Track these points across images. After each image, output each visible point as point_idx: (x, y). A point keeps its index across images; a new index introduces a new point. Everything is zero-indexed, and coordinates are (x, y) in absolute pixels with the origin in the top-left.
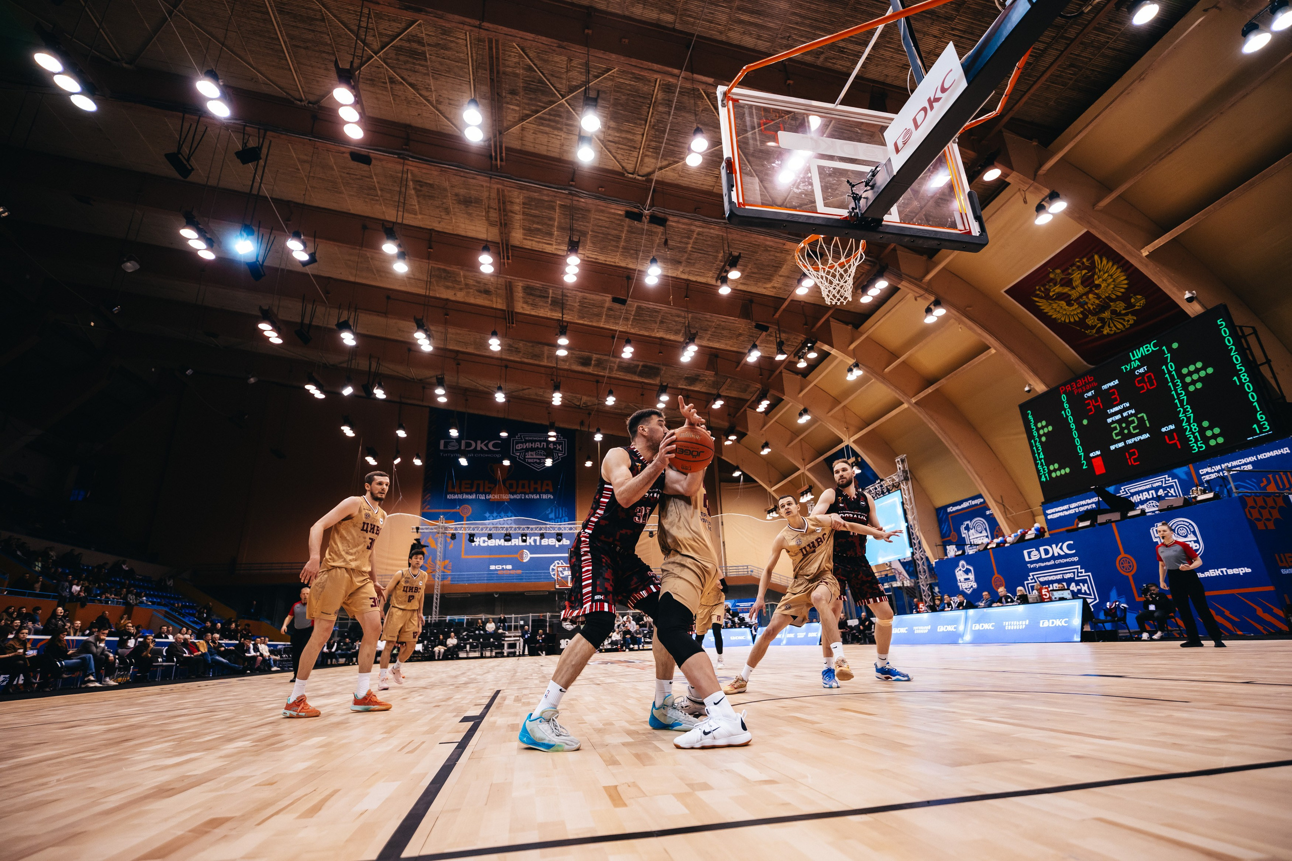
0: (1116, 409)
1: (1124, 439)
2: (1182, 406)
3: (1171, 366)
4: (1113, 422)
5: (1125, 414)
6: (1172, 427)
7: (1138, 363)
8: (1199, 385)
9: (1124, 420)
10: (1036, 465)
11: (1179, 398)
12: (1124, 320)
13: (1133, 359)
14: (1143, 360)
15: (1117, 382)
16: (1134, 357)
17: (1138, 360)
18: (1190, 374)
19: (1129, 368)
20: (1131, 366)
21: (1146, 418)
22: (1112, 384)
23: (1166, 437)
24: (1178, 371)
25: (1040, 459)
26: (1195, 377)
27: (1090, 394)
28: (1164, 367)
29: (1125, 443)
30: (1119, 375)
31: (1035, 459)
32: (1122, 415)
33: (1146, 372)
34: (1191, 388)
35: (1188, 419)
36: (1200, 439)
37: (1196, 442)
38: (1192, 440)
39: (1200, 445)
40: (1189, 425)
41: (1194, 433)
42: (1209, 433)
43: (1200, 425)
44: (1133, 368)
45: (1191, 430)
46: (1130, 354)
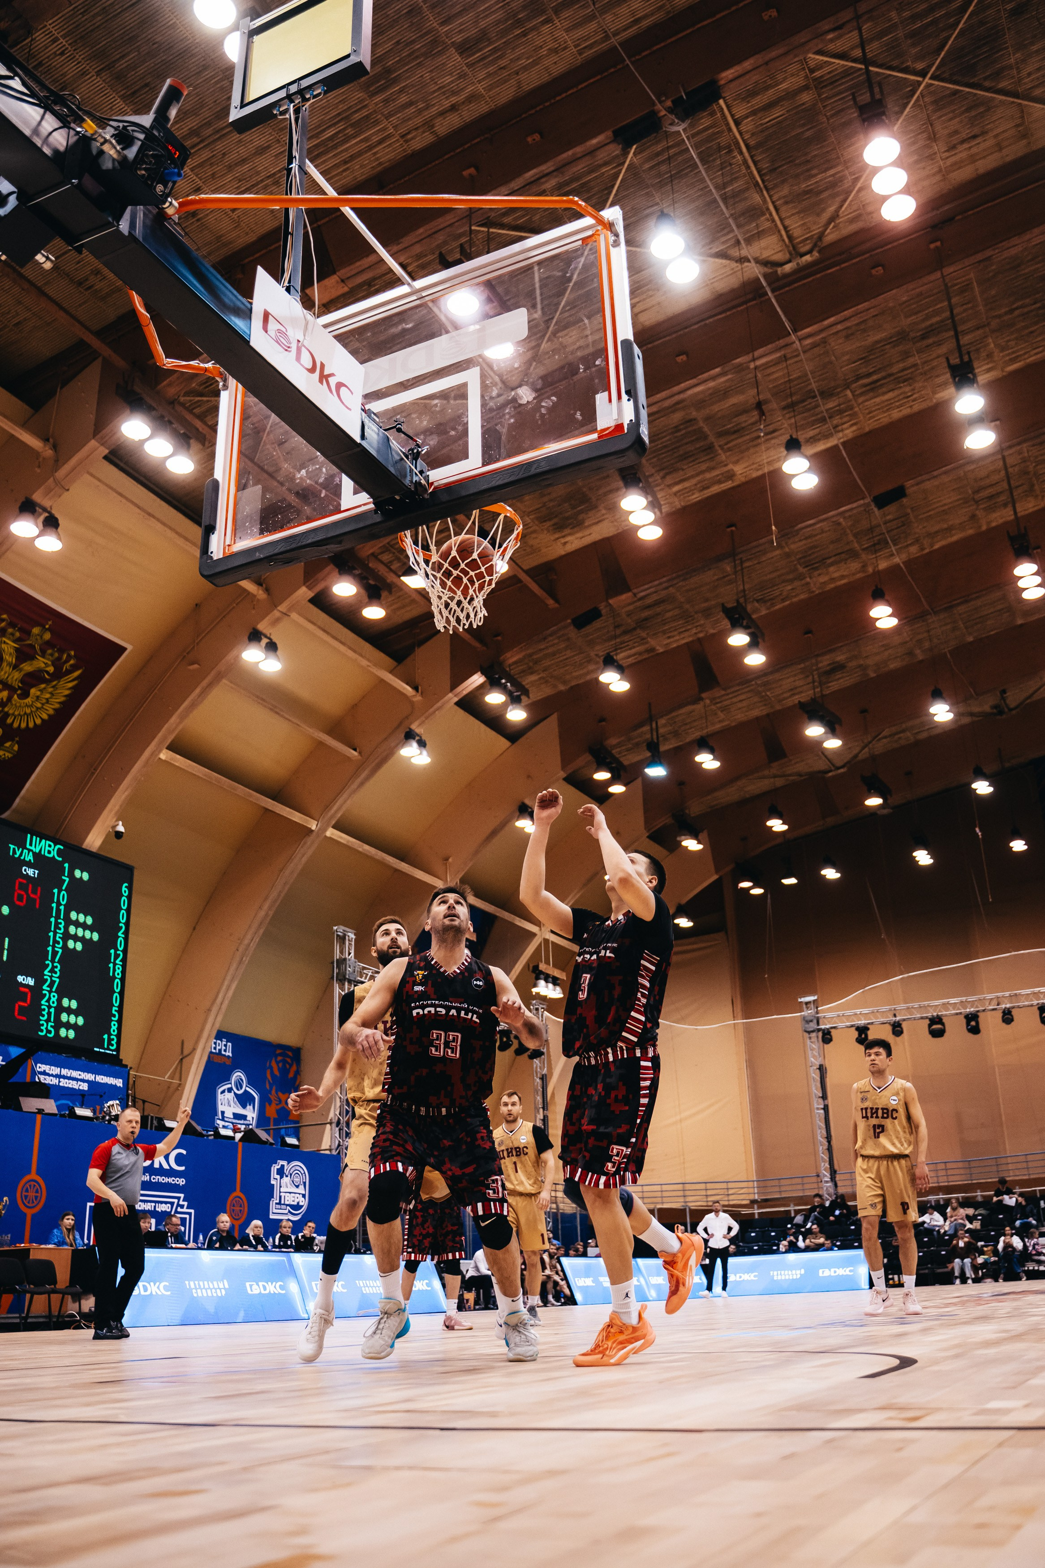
2: (53, 960)
3: (64, 896)
7: (31, 857)
8: (79, 947)
11: (53, 947)
13: (28, 846)
14: (39, 860)
16: (31, 844)
17: (33, 854)
18: (77, 924)
19: (18, 854)
20: (21, 854)
23: (19, 992)
24: (67, 909)
26: (80, 932)
28: (56, 891)
33: (33, 879)
34: (71, 944)
35: (53, 982)
36: (52, 1020)
37: (48, 1021)
38: (43, 1016)
39: (49, 1028)
40: (50, 992)
41: (49, 1007)
42: (64, 1017)
43: (59, 1001)
44: (22, 858)
45: (49, 998)
46: (29, 836)
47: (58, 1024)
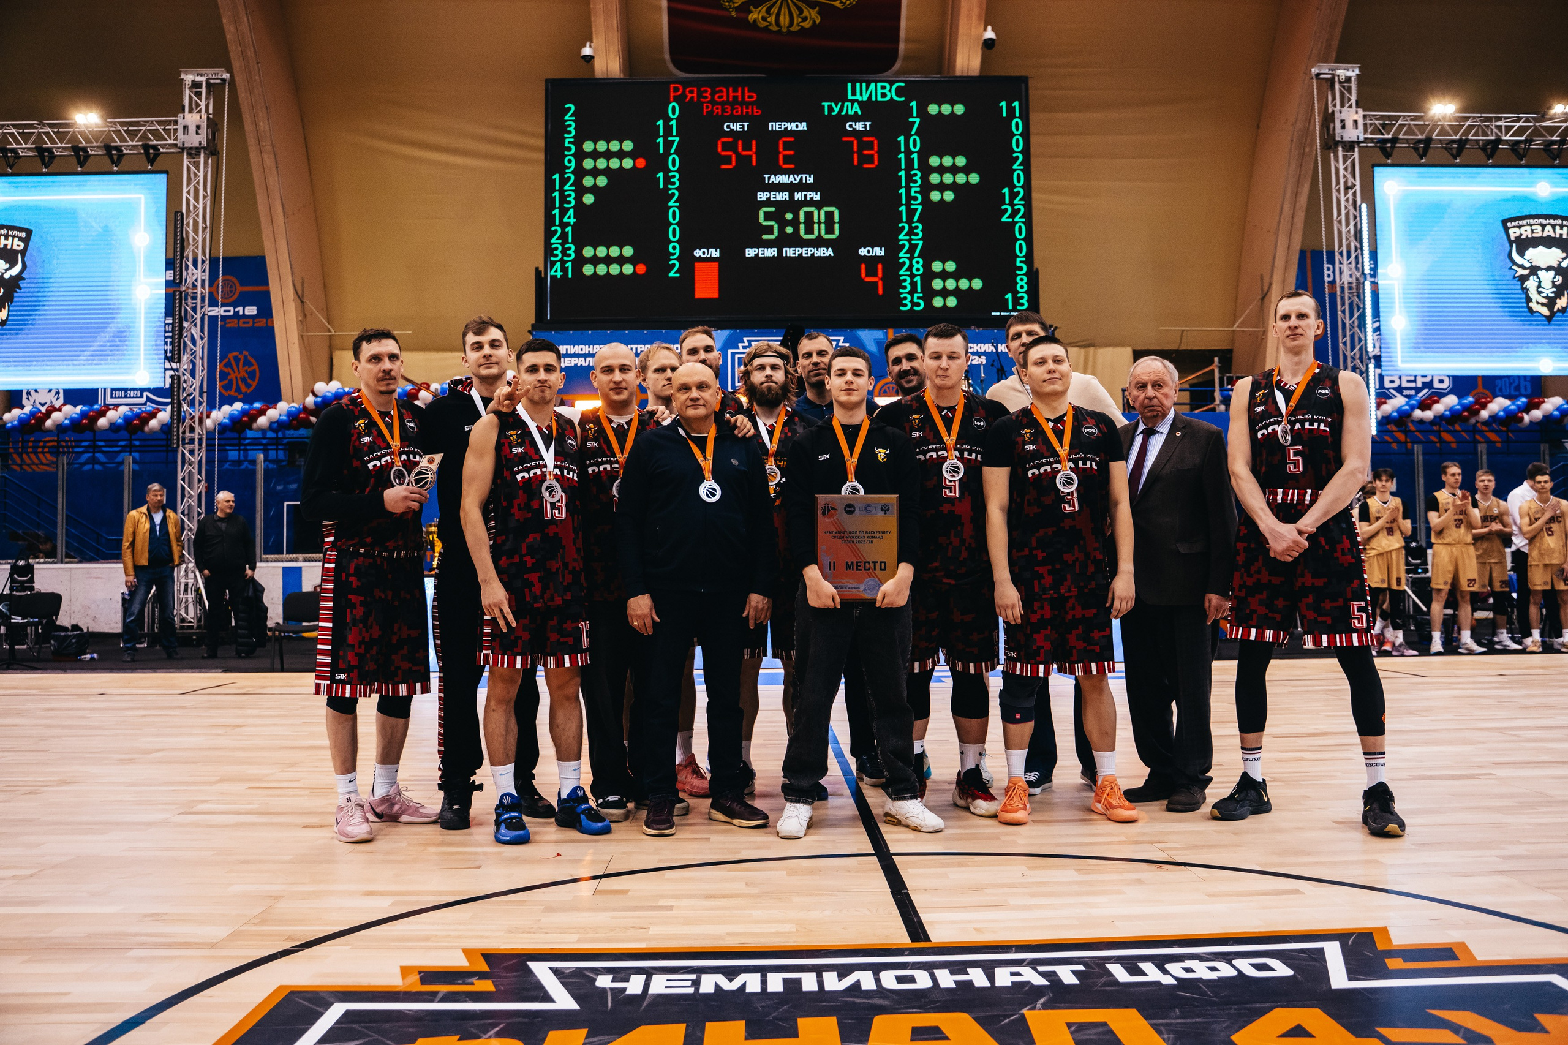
0: (784, 179)
1: (780, 243)
2: (910, 221)
3: (915, 141)
4: (768, 203)
5: (798, 196)
6: (879, 252)
7: (856, 108)
8: (949, 196)
9: (794, 206)
10: (549, 234)
11: (908, 205)
12: (801, 11)
13: (850, 97)
14: (869, 109)
15: (803, 126)
16: (854, 93)
17: (861, 104)
18: (941, 170)
19: (836, 110)
20: (841, 109)
21: (837, 219)
22: (792, 126)
23: (863, 266)
24: (924, 156)
25: (563, 225)
26: (948, 179)
27: (737, 127)
28: (902, 139)
29: (780, 252)
30: (812, 115)
31: (549, 220)
32: (792, 196)
33: (865, 133)
34: (935, 196)
35: (913, 248)
36: (919, 290)
37: (913, 292)
38: (905, 287)
39: (916, 300)
40: (911, 259)
41: (912, 276)
42: (937, 284)
43: (927, 266)
44: (844, 113)
45: (910, 268)
46: (849, 85)
47: (929, 294)
